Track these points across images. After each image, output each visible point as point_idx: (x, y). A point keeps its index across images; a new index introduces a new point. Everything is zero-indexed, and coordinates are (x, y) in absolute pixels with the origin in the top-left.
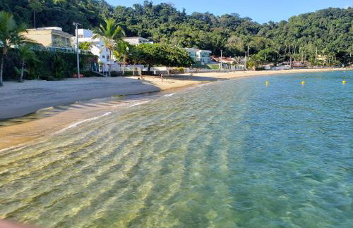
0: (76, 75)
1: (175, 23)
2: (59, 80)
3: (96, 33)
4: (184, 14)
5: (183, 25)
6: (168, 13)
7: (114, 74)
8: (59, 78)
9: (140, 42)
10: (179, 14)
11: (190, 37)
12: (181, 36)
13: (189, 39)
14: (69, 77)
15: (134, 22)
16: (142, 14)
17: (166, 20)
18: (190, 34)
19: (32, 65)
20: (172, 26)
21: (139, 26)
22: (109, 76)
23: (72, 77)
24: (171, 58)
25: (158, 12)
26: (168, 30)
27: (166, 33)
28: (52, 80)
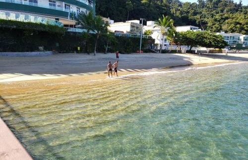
0: (138, 51)
1: (229, 13)
2: (128, 54)
3: (157, 24)
4: (240, 4)
5: (237, 14)
6: (226, 5)
7: (164, 52)
8: (128, 53)
9: (191, 29)
10: (236, 5)
11: (240, 24)
12: (231, 23)
13: (238, 26)
14: (134, 52)
15: (195, 14)
16: (203, 7)
17: (222, 11)
18: (241, 22)
19: (114, 44)
20: (226, 15)
21: (198, 16)
22: (160, 52)
23: (136, 52)
24: (207, 41)
25: (217, 5)
26: (222, 19)
27: (219, 21)
28: (123, 54)
